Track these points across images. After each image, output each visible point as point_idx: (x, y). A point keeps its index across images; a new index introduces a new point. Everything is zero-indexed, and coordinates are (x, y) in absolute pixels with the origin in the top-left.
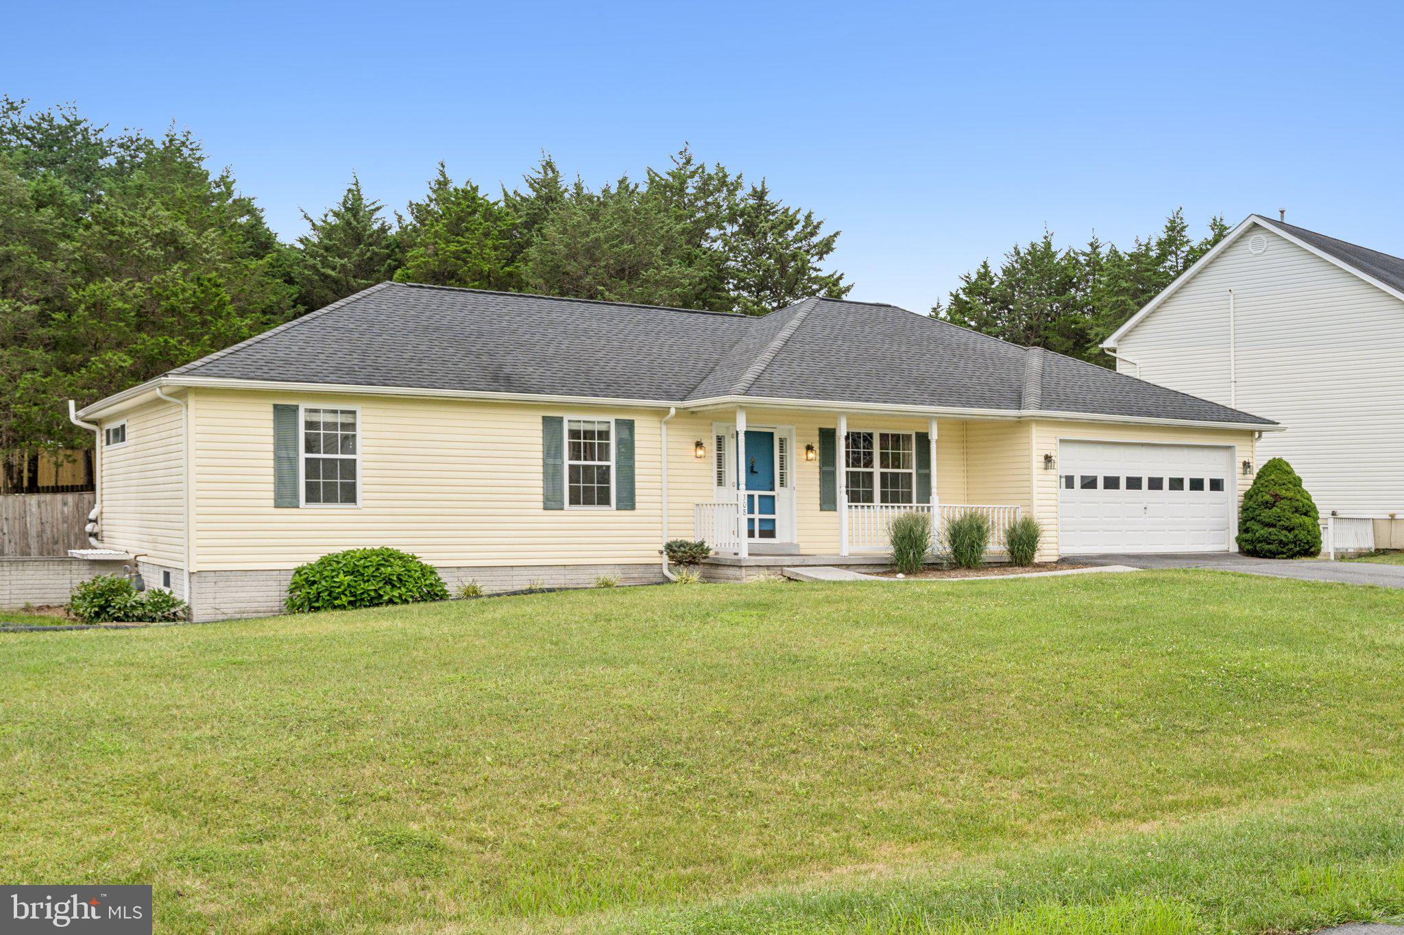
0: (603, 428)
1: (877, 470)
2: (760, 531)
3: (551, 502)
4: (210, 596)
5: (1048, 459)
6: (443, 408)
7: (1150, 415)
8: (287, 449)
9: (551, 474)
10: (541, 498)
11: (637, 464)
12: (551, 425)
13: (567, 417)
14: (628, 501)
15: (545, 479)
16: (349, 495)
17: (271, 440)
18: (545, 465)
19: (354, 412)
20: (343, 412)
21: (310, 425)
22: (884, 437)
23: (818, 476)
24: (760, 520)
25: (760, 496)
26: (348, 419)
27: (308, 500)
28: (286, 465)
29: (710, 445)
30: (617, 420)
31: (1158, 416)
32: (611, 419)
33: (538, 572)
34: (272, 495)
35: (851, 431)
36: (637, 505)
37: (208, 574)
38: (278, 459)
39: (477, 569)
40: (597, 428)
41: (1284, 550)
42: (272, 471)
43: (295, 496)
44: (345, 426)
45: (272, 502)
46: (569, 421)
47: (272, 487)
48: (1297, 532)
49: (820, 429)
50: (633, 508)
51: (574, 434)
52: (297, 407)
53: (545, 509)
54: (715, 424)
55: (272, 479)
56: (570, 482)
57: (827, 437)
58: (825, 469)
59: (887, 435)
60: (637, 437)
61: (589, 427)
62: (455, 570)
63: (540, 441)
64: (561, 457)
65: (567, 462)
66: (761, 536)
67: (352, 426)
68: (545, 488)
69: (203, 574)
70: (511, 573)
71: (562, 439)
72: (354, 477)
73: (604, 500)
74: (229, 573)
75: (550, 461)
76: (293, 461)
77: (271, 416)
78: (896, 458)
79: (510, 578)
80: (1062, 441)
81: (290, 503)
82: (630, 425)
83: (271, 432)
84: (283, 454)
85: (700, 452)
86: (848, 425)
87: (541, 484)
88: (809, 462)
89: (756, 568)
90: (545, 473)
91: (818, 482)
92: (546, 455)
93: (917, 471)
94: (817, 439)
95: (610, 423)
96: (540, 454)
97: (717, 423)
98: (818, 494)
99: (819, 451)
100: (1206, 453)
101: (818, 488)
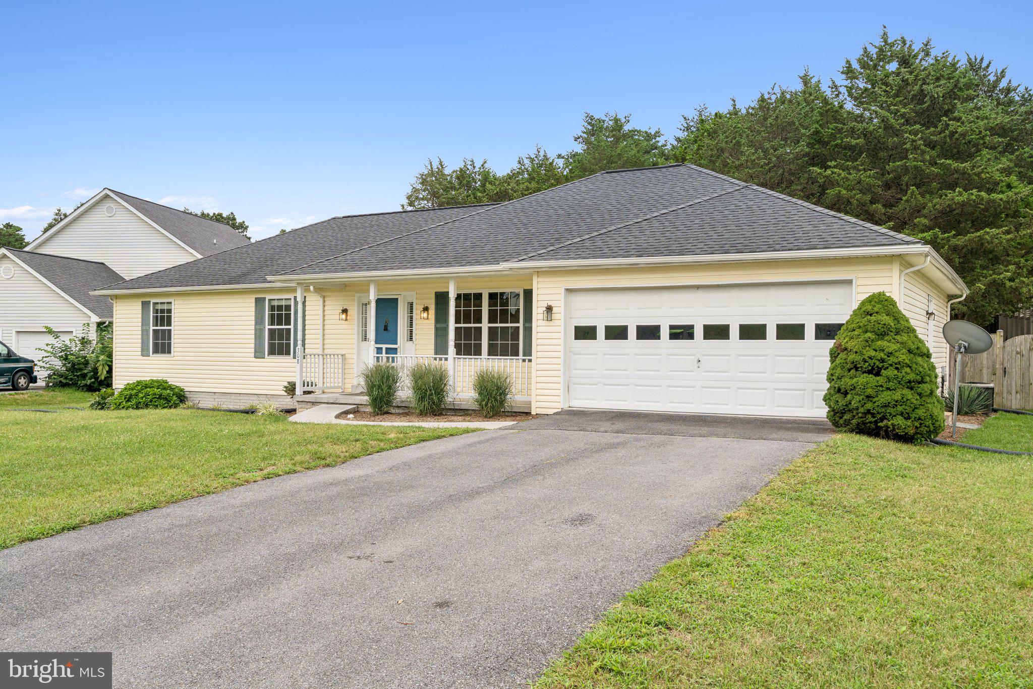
0: (288, 303)
1: (485, 325)
3: (258, 353)
5: (549, 309)
6: (208, 297)
7: (671, 253)
8: (146, 325)
9: (259, 335)
10: (253, 351)
12: (259, 303)
13: (268, 297)
15: (256, 338)
16: (170, 349)
17: (140, 320)
18: (256, 329)
19: (171, 303)
20: (167, 303)
21: (157, 311)
22: (492, 296)
23: (433, 332)
25: (386, 348)
26: (170, 307)
27: (154, 352)
28: (146, 334)
29: (354, 312)
30: (295, 297)
31: (681, 253)
32: (292, 296)
33: (253, 398)
34: (140, 349)
35: (463, 292)
38: (143, 330)
39: (223, 394)
40: (284, 303)
42: (140, 337)
43: (148, 350)
45: (140, 353)
46: (269, 300)
47: (140, 345)
49: (436, 293)
50: (304, 357)
51: (272, 308)
52: (150, 302)
53: (255, 357)
54: (357, 295)
55: (140, 341)
56: (269, 340)
57: (441, 299)
58: (439, 325)
59: (496, 294)
60: (307, 308)
61: (280, 303)
62: (213, 394)
63: (254, 313)
64: (264, 324)
65: (267, 327)
67: (169, 311)
68: (256, 344)
70: (239, 398)
71: (265, 312)
72: (171, 339)
73: (287, 352)
75: (258, 327)
76: (148, 331)
77: (140, 308)
78: (504, 313)
79: (238, 401)
80: (569, 291)
81: (147, 354)
83: (140, 316)
84: (145, 327)
85: (344, 316)
86: (458, 288)
87: (253, 341)
88: (426, 321)
89: (305, 403)
90: (255, 334)
91: (433, 337)
92: (256, 323)
93: (524, 325)
94: (433, 301)
95: (291, 299)
96: (253, 323)
97: (359, 295)
98: (433, 347)
99: (434, 311)
100: (810, 291)
101: (433, 342)
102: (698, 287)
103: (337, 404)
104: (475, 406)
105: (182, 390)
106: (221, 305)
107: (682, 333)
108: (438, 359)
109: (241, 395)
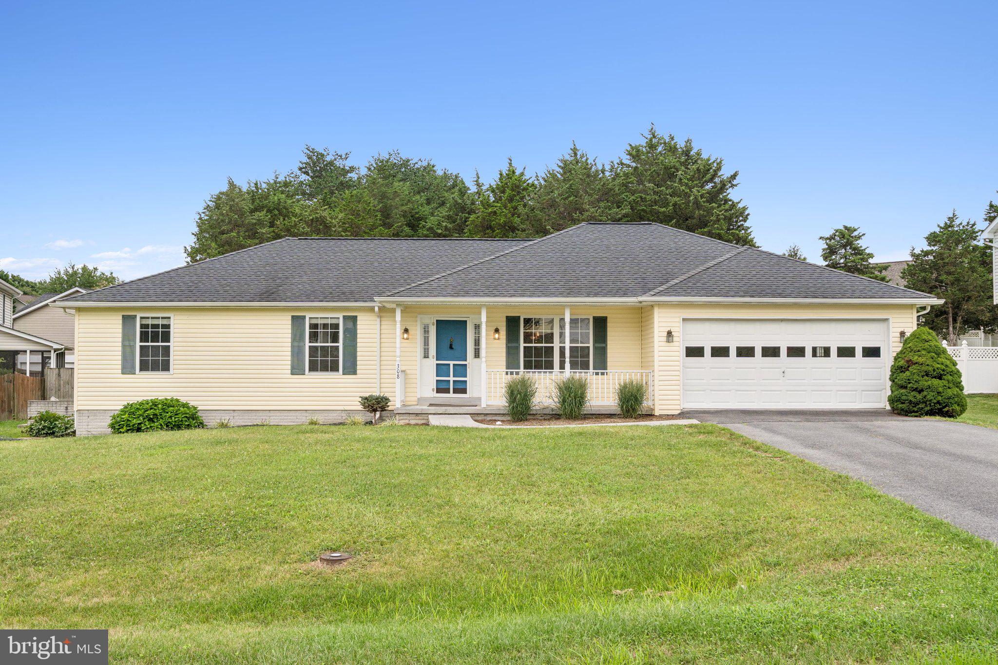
0: (334, 321)
1: (556, 345)
2: (453, 389)
3: (297, 369)
4: (84, 424)
5: (669, 333)
8: (129, 341)
9: (297, 353)
10: (289, 367)
11: (358, 345)
12: (297, 321)
13: (308, 315)
14: (351, 369)
15: (292, 355)
16: (166, 367)
17: (120, 335)
18: (293, 347)
19: (169, 318)
20: (163, 318)
21: (142, 326)
22: (562, 321)
23: (505, 350)
24: (454, 381)
25: (454, 365)
26: (165, 322)
27: (141, 370)
28: (128, 350)
29: (416, 331)
30: (344, 317)
32: (340, 315)
34: (120, 367)
35: (532, 317)
36: (358, 372)
37: (84, 412)
38: (124, 346)
39: (246, 412)
40: (329, 322)
41: (915, 409)
42: (120, 353)
43: (134, 367)
44: (164, 326)
45: (120, 371)
46: (310, 318)
47: (120, 362)
48: (925, 393)
49: (507, 317)
50: (355, 373)
51: (314, 326)
52: (136, 316)
53: (292, 374)
54: (419, 316)
55: (120, 358)
56: (310, 357)
57: (514, 322)
58: (510, 345)
60: (358, 327)
61: (325, 322)
63: (290, 331)
64: (304, 341)
65: (308, 344)
66: (454, 392)
67: (168, 326)
68: (292, 361)
69: (81, 412)
71: (304, 330)
72: (169, 356)
73: (335, 368)
74: (95, 412)
75: (296, 344)
76: (133, 348)
77: (121, 322)
78: (575, 336)
80: (684, 320)
81: (130, 371)
82: (354, 319)
83: (120, 331)
84: (127, 343)
85: (407, 336)
87: (289, 358)
88: (497, 341)
89: (407, 415)
90: (292, 352)
91: (504, 354)
92: (294, 339)
93: (594, 345)
94: (505, 324)
95: (339, 318)
96: (290, 340)
97: (421, 316)
98: (505, 363)
99: (505, 333)
100: (858, 325)
101: (504, 359)
102: (782, 320)
103: (449, 414)
104: (618, 410)
105: (195, 408)
106: (233, 322)
107: (771, 352)
108: (509, 373)
109: (271, 412)
